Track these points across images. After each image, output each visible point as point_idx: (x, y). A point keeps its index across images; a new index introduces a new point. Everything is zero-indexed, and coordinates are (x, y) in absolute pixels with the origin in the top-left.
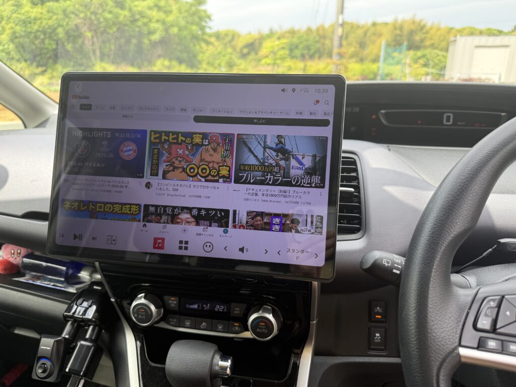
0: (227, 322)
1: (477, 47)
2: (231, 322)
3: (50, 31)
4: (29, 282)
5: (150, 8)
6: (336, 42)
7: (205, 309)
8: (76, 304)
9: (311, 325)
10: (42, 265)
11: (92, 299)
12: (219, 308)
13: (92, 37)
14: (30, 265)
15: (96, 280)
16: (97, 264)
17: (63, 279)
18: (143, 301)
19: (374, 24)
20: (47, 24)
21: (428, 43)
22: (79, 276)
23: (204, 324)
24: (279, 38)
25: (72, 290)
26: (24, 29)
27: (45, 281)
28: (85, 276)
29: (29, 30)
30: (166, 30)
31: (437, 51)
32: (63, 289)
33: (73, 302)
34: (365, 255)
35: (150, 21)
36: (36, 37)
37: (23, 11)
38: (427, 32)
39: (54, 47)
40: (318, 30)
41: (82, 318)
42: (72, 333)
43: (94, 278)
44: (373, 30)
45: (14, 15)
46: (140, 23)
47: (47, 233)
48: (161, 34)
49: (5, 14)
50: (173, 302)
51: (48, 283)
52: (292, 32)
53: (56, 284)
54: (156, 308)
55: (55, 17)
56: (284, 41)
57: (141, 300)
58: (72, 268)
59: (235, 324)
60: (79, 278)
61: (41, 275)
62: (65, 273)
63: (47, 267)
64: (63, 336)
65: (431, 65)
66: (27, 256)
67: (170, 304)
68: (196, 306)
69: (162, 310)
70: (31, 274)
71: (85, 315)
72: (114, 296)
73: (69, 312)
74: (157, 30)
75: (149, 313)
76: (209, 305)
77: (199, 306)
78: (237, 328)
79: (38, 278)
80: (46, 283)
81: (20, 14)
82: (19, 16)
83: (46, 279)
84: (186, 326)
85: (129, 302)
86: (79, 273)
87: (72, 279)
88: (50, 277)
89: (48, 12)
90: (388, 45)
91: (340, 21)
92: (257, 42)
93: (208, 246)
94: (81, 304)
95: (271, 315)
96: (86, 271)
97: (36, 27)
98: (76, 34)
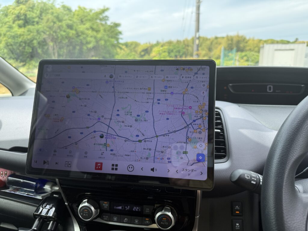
0: (141, 218)
1: (276, 50)
2: (144, 218)
3: (28, 42)
4: (11, 192)
5: (87, 29)
6: (195, 48)
7: (126, 209)
8: (42, 207)
9: (196, 219)
10: (20, 181)
11: (52, 203)
12: (136, 209)
13: (53, 45)
14: (13, 181)
15: (55, 191)
16: (57, 180)
17: (33, 190)
18: (86, 204)
19: (216, 38)
20: (27, 38)
21: (248, 48)
22: (44, 188)
23: (126, 219)
24: (162, 46)
25: (39, 197)
26: (13, 41)
27: (22, 192)
28: (48, 188)
29: (16, 41)
30: (97, 42)
31: (253, 53)
32: (33, 197)
33: (40, 206)
34: (233, 172)
35: (87, 36)
36: (20, 45)
37: (13, 31)
38: (247, 42)
39: (31, 51)
40: (184, 41)
41: (46, 216)
42: (39, 226)
43: (54, 190)
44: (215, 41)
45: (8, 33)
46: (81, 38)
47: (26, 161)
48: (94, 44)
49: (2, 33)
50: (105, 205)
51: (24, 193)
52: (170, 43)
53: (29, 194)
54: (95, 209)
55: (32, 34)
56: (166, 47)
57: (85, 204)
58: (39, 183)
59: (146, 219)
60: (44, 189)
61: (20, 188)
62: (35, 186)
63: (24, 182)
64: (33, 228)
65: (250, 61)
66: (11, 176)
67: (104, 206)
68: (120, 208)
69: (99, 210)
70: (13, 187)
71: (47, 214)
72: (67, 201)
73: (37, 212)
74: (92, 41)
75: (90, 212)
76: (129, 207)
77: (122, 208)
78: (147, 222)
79: (18, 190)
80: (23, 193)
81: (11, 32)
82: (11, 33)
83: (22, 191)
84: (114, 220)
85: (77, 205)
86: (44, 186)
87: (39, 190)
88: (25, 189)
89: (28, 31)
90: (225, 49)
91: (197, 36)
92: (149, 48)
93: (131, 168)
94: (45, 207)
95: (170, 213)
96: (48, 185)
97: (20, 40)
98: (44, 44)
